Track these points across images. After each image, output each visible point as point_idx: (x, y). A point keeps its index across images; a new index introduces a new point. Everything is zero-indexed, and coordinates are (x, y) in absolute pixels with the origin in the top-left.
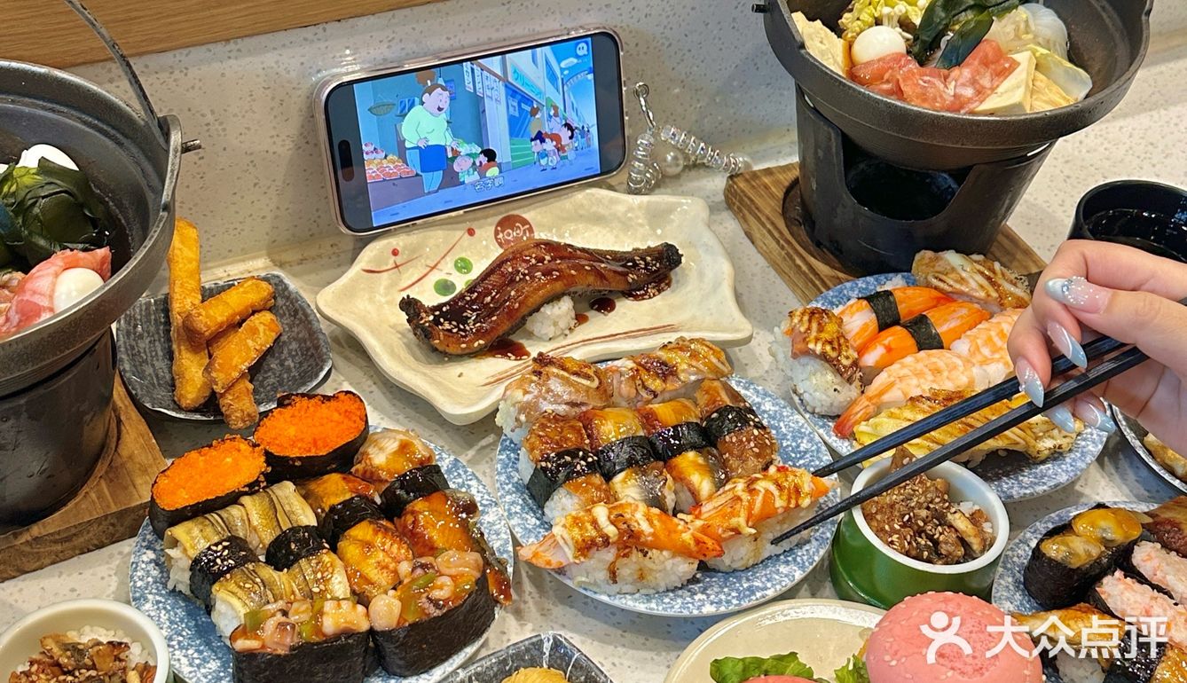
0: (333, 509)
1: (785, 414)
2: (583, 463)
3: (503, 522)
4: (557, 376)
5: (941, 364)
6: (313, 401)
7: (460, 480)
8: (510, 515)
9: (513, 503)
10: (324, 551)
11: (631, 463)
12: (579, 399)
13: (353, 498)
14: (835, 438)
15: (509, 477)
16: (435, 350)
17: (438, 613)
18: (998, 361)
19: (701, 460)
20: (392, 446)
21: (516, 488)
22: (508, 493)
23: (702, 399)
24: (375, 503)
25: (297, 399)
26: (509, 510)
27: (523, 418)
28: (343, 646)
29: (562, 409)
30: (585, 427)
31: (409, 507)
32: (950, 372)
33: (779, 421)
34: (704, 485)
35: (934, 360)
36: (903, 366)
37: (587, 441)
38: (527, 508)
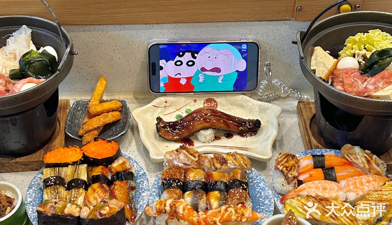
0: (93, 176)
1: (266, 189)
2: (175, 184)
3: (147, 197)
4: (184, 154)
5: (328, 187)
6: (104, 142)
7: (142, 180)
8: (151, 195)
9: (155, 192)
10: (82, 188)
12: (188, 163)
13: (100, 175)
14: (279, 203)
16: (160, 136)
17: (100, 218)
18: (354, 192)
19: (219, 195)
21: (159, 187)
22: (155, 188)
23: (231, 174)
24: (108, 179)
25: (100, 139)
26: (152, 193)
28: (68, 218)
29: (181, 165)
30: (185, 173)
32: (330, 190)
33: (263, 191)
34: (215, 203)
36: (313, 184)
38: (158, 195)
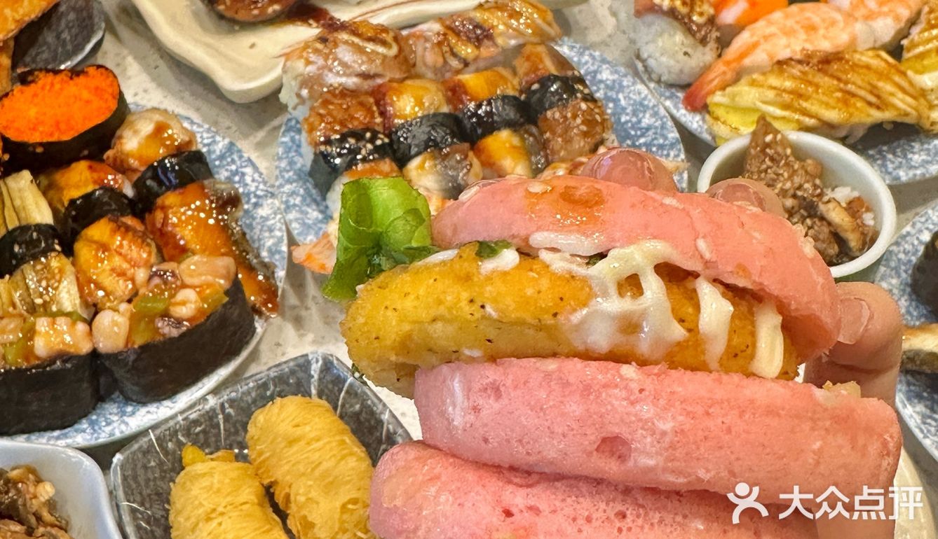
0: (72, 202)
1: (625, 83)
2: (369, 146)
3: (279, 216)
4: (346, 42)
5: (816, 19)
6: (59, 78)
7: (234, 167)
8: (288, 208)
9: (293, 193)
10: (53, 254)
11: (431, 146)
12: (371, 69)
13: (93, 192)
14: (683, 111)
15: (291, 163)
16: (221, 17)
17: (175, 333)
18: (886, 14)
19: (516, 141)
20: (146, 128)
21: (299, 176)
22: (289, 181)
23: (522, 66)
24: (125, 196)
25: (42, 75)
26: (287, 202)
27: (305, 92)
28: (56, 372)
29: (351, 82)
30: (377, 103)
31: (159, 201)
32: (827, 28)
33: (617, 93)
35: (808, 14)
36: (770, 23)
37: (378, 120)
38: (308, 200)
